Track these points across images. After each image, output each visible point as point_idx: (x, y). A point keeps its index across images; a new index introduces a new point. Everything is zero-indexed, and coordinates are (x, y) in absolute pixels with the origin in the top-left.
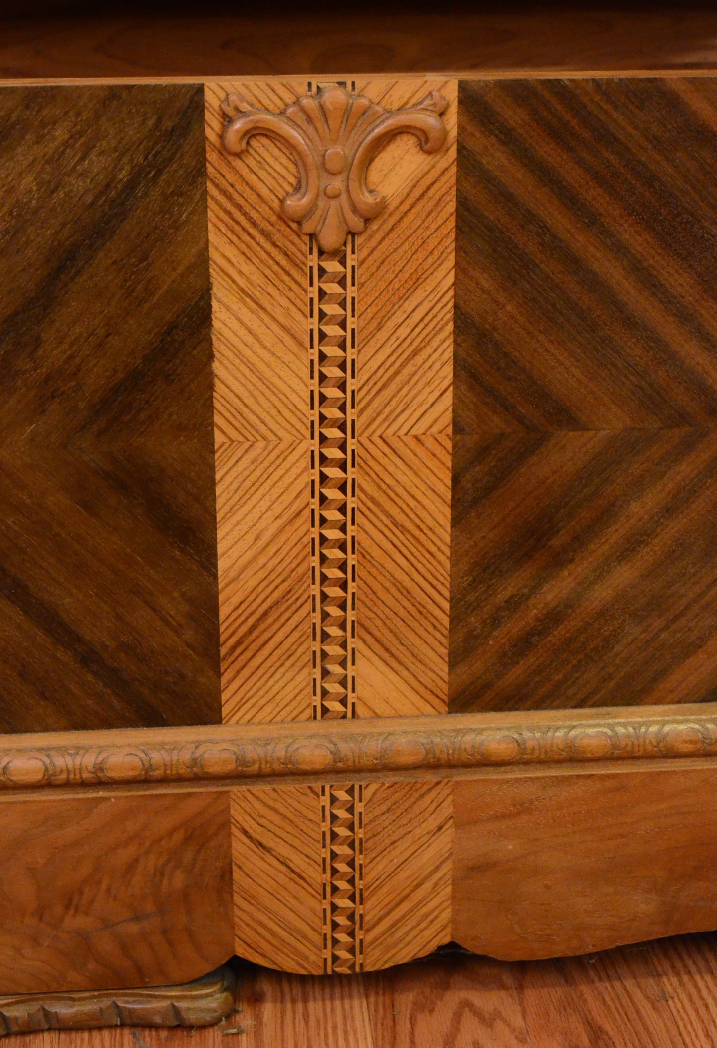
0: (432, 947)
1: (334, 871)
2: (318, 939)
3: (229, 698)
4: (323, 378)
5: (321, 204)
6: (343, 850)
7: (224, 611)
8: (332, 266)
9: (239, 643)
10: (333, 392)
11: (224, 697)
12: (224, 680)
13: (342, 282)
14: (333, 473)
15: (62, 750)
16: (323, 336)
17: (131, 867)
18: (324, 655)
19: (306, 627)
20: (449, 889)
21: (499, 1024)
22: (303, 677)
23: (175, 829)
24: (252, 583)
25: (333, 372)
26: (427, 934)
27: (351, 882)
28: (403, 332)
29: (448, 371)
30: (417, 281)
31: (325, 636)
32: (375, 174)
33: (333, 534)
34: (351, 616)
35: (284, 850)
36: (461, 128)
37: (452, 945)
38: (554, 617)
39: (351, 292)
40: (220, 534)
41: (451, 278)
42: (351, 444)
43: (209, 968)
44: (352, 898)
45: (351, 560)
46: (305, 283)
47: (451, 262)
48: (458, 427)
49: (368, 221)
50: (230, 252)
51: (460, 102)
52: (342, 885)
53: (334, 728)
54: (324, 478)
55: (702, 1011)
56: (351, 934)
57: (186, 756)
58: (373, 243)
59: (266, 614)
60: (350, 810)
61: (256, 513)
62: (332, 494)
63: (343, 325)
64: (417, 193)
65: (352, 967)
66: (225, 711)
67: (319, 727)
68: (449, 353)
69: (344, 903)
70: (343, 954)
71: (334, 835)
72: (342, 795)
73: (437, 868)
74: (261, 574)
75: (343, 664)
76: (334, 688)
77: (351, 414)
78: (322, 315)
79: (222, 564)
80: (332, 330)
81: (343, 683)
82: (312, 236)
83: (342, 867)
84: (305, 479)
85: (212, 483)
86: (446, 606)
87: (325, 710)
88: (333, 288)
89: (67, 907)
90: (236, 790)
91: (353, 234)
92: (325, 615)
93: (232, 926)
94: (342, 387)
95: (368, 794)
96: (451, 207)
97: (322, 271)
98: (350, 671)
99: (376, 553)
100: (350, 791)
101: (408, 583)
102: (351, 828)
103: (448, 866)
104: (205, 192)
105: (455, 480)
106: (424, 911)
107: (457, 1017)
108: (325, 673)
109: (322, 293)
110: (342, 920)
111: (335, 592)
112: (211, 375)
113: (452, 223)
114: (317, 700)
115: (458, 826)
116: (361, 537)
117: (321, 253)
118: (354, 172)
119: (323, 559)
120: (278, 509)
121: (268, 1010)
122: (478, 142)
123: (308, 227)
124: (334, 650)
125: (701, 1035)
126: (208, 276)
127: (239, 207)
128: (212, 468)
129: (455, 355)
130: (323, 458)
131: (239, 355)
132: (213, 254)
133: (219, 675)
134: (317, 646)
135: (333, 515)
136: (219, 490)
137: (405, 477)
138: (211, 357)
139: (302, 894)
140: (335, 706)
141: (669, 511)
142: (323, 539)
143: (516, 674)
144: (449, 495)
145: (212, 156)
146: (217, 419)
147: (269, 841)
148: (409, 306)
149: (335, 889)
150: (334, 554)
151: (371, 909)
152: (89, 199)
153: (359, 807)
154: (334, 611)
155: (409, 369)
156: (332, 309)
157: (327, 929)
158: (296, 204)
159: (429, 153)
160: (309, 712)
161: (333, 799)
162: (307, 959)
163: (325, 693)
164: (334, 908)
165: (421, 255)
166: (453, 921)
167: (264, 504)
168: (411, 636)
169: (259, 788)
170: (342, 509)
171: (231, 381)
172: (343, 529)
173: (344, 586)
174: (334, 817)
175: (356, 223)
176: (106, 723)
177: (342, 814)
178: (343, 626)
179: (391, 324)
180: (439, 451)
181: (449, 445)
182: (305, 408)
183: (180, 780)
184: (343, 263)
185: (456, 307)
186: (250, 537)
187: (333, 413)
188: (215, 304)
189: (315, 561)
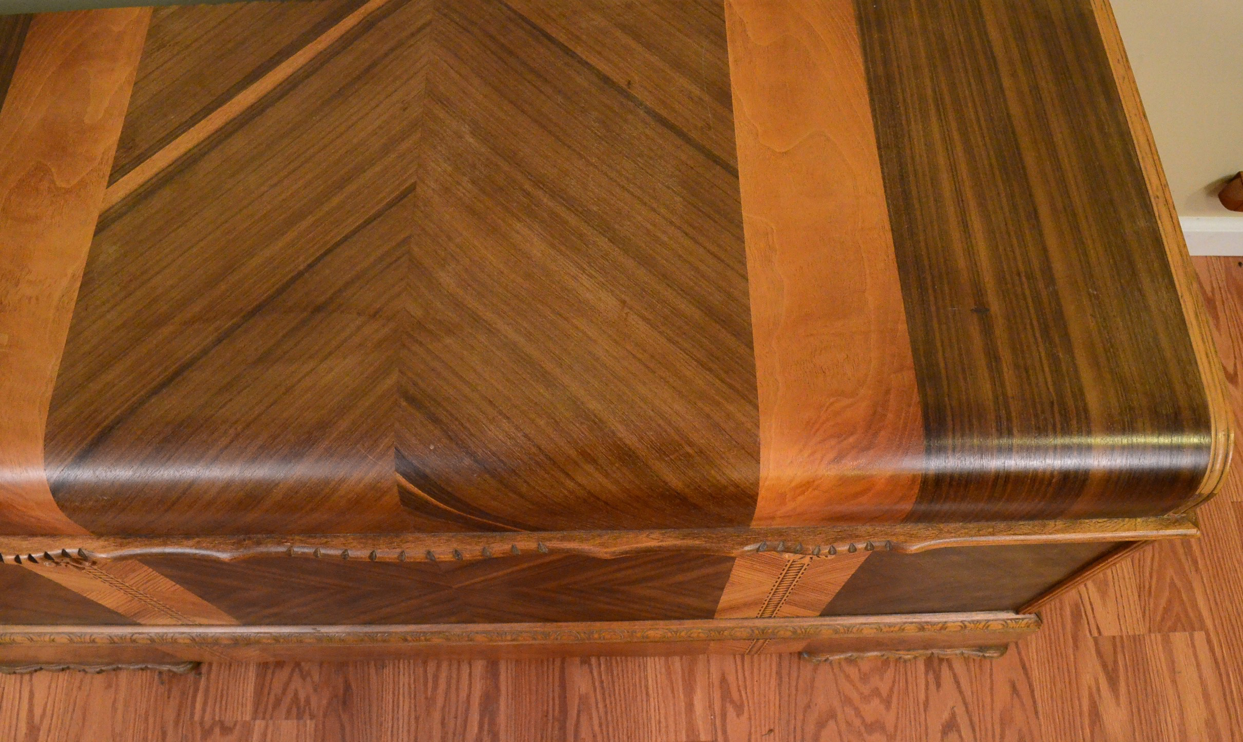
7: (119, 611)
10: (119, 585)
38: (275, 614)
39: (104, 571)
88: (93, 571)
94: (122, 584)
109: (89, 572)
125: (391, 690)
141: (314, 600)
165: (130, 566)
179: (131, 576)
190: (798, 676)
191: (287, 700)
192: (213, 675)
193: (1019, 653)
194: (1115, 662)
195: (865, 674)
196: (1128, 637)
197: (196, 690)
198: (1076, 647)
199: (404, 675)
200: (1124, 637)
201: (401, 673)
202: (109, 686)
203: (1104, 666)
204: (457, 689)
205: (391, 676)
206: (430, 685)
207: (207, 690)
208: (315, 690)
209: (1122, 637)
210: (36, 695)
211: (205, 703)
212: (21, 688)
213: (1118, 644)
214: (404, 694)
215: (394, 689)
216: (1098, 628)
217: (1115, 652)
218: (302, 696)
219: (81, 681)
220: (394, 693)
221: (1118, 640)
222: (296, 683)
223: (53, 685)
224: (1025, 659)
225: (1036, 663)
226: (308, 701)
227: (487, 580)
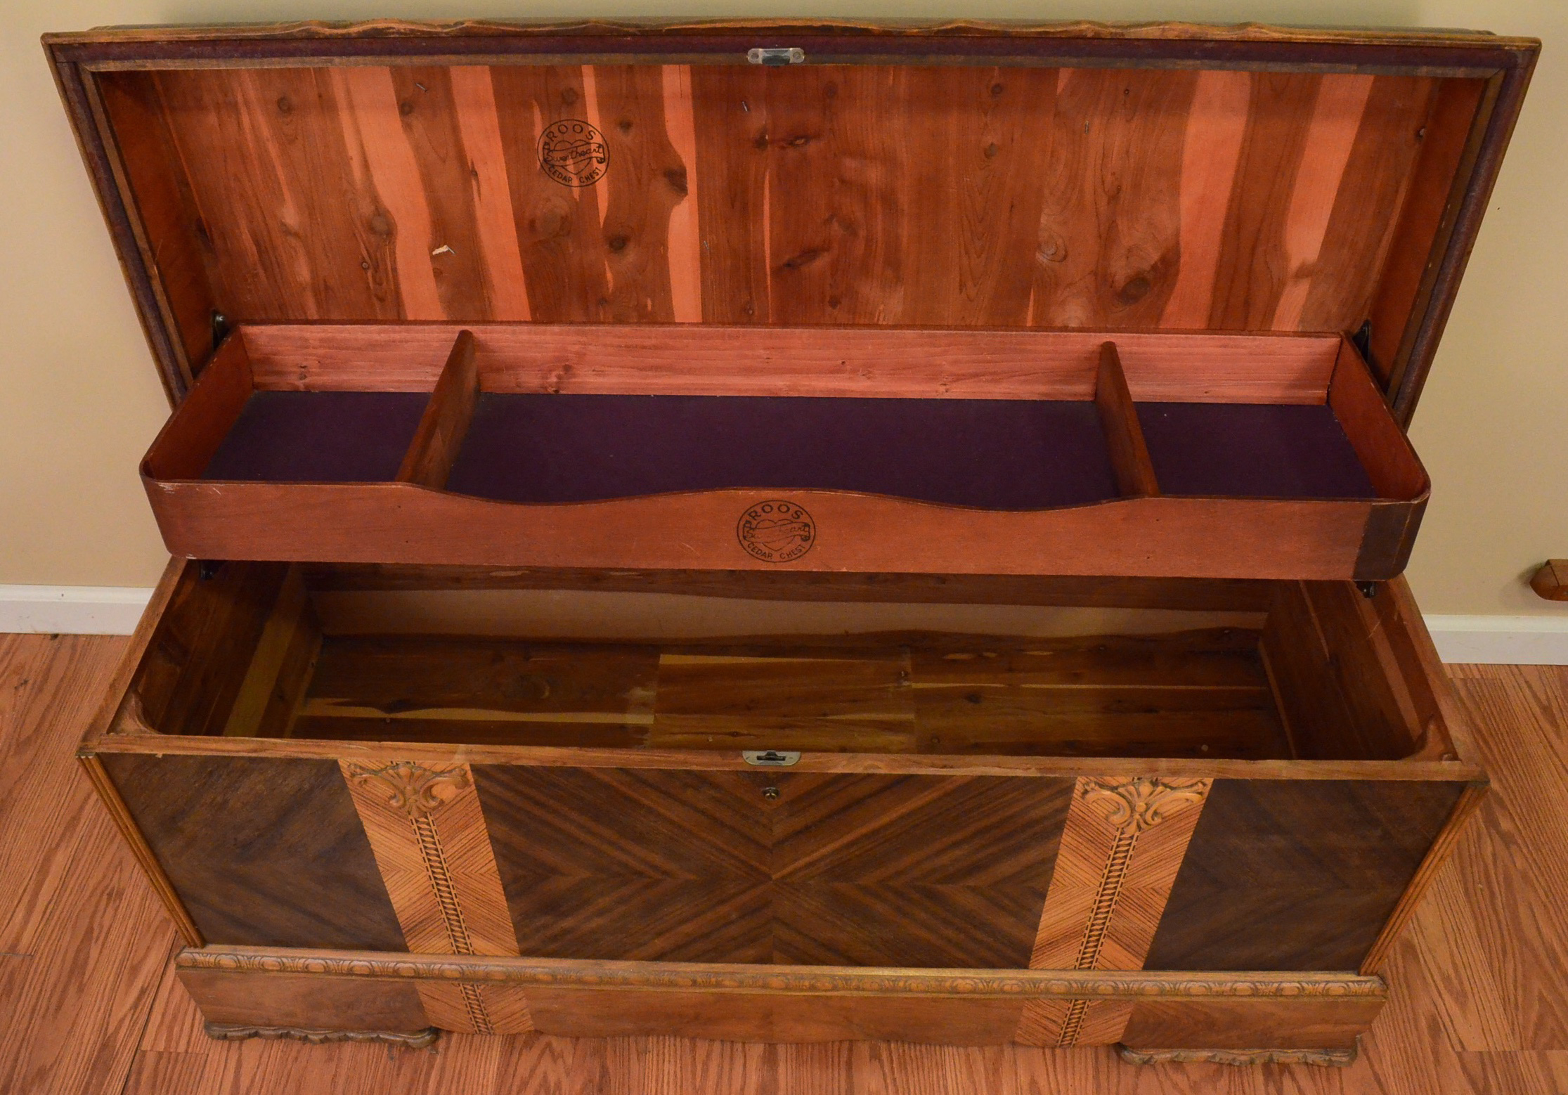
0: (527, 1030)
1: (472, 1007)
2: (469, 1025)
3: (411, 945)
4: (427, 853)
6: (474, 1002)
7: (401, 919)
8: (421, 820)
9: (411, 930)
10: (434, 858)
11: (408, 945)
12: (407, 940)
13: (428, 824)
14: (442, 882)
15: (333, 958)
16: (423, 840)
17: (374, 999)
18: (454, 935)
19: (442, 927)
20: (529, 1016)
21: (560, 1061)
22: (445, 942)
23: (392, 991)
24: (411, 912)
25: (433, 852)
26: (524, 1026)
27: (481, 1010)
28: (463, 842)
29: (491, 853)
30: (467, 826)
31: (453, 930)
32: (434, 792)
33: (447, 900)
34: (464, 925)
35: (444, 999)
36: (476, 779)
37: (537, 1029)
38: (566, 932)
39: (434, 828)
40: (391, 897)
41: (484, 826)
42: (448, 874)
43: (419, 1029)
44: (483, 1015)
45: (459, 908)
46: (409, 823)
47: (482, 821)
48: (501, 871)
49: (436, 807)
50: (368, 812)
51: (472, 771)
52: (476, 1011)
53: (464, 960)
54: (437, 883)
55: (661, 1062)
56: (486, 1025)
57: (391, 965)
58: (440, 813)
59: (420, 922)
60: (474, 991)
61: (407, 892)
62: (443, 888)
63: (433, 837)
64: (460, 798)
66: (411, 948)
68: (490, 849)
69: (479, 1016)
70: (484, 1030)
71: (469, 998)
72: (468, 986)
73: (523, 1010)
74: (415, 910)
75: (464, 938)
76: (461, 945)
77: (445, 865)
78: (422, 834)
79: (395, 906)
80: (428, 839)
81: (466, 944)
83: (475, 1006)
84: (427, 884)
85: (382, 882)
86: (511, 925)
87: (459, 952)
88: (424, 826)
89: (348, 1008)
90: (418, 982)
91: (429, 812)
92: (451, 924)
93: (427, 1018)
94: (439, 857)
95: (481, 987)
97: (416, 820)
98: (468, 941)
99: (470, 906)
100: (473, 986)
101: (491, 917)
102: (476, 996)
103: (527, 1009)
104: (350, 795)
105: (504, 889)
106: (520, 1020)
107: (543, 1053)
108: (456, 940)
109: (419, 827)
110: (480, 1020)
111: (453, 917)
112: (371, 850)
113: (479, 808)
114: (455, 948)
115: (528, 999)
116: (462, 902)
118: (421, 794)
119: (444, 907)
120: (418, 890)
122: (485, 783)
124: (458, 934)
125: (654, 1078)
126: (359, 819)
127: (369, 800)
128: (380, 877)
130: (435, 878)
131: (381, 843)
132: (360, 813)
133: (404, 938)
134: (449, 933)
135: (445, 894)
137: (480, 886)
138: (370, 845)
139: (459, 1012)
141: (619, 902)
142: (443, 901)
143: (552, 947)
144: (502, 892)
145: (350, 784)
146: (378, 863)
147: (438, 997)
148: (464, 834)
149: (474, 1012)
150: (450, 906)
151: (493, 1018)
152: (292, 793)
153: (478, 990)
154: (455, 923)
155: (472, 852)
156: (426, 833)
157: (473, 1023)
159: (460, 787)
160: (451, 952)
161: (465, 987)
162: (466, 1029)
163: (458, 947)
164: (475, 1017)
165: (466, 818)
166: (534, 1022)
167: (411, 889)
168: (496, 932)
169: (429, 983)
170: (450, 893)
171: (381, 852)
172: (452, 899)
173: (458, 916)
174: (467, 992)
177: (470, 992)
178: (460, 927)
179: (457, 839)
180: (493, 878)
181: (498, 877)
182: (421, 862)
183: (387, 975)
184: (427, 818)
185: (489, 835)
186: (407, 899)
187: (436, 864)
189: (441, 908)
190: (1119, 1082)
191: (535, 1082)
192: (451, 1053)
193: (1372, 1066)
194: (1486, 1078)
195: (1195, 1083)
196: (1498, 1054)
197: (431, 1066)
198: (1437, 1061)
199: (669, 1061)
200: (1493, 1053)
201: (666, 1060)
202: (330, 1059)
203: (1473, 1083)
204: (730, 1079)
205: (655, 1063)
206: (699, 1072)
207: (443, 1069)
208: (568, 1074)
209: (1490, 1053)
210: (245, 1065)
211: (439, 1084)
212: (227, 1056)
213: (1487, 1062)
214: (668, 1082)
215: (657, 1076)
216: (1461, 1042)
217: (1484, 1069)
218: (552, 1079)
219: (299, 1052)
220: (657, 1080)
221: (1486, 1057)
222: (546, 1063)
223: (266, 1055)
224: (1379, 1072)
225: (1392, 1078)
226: (558, 1085)
227: (811, 864)
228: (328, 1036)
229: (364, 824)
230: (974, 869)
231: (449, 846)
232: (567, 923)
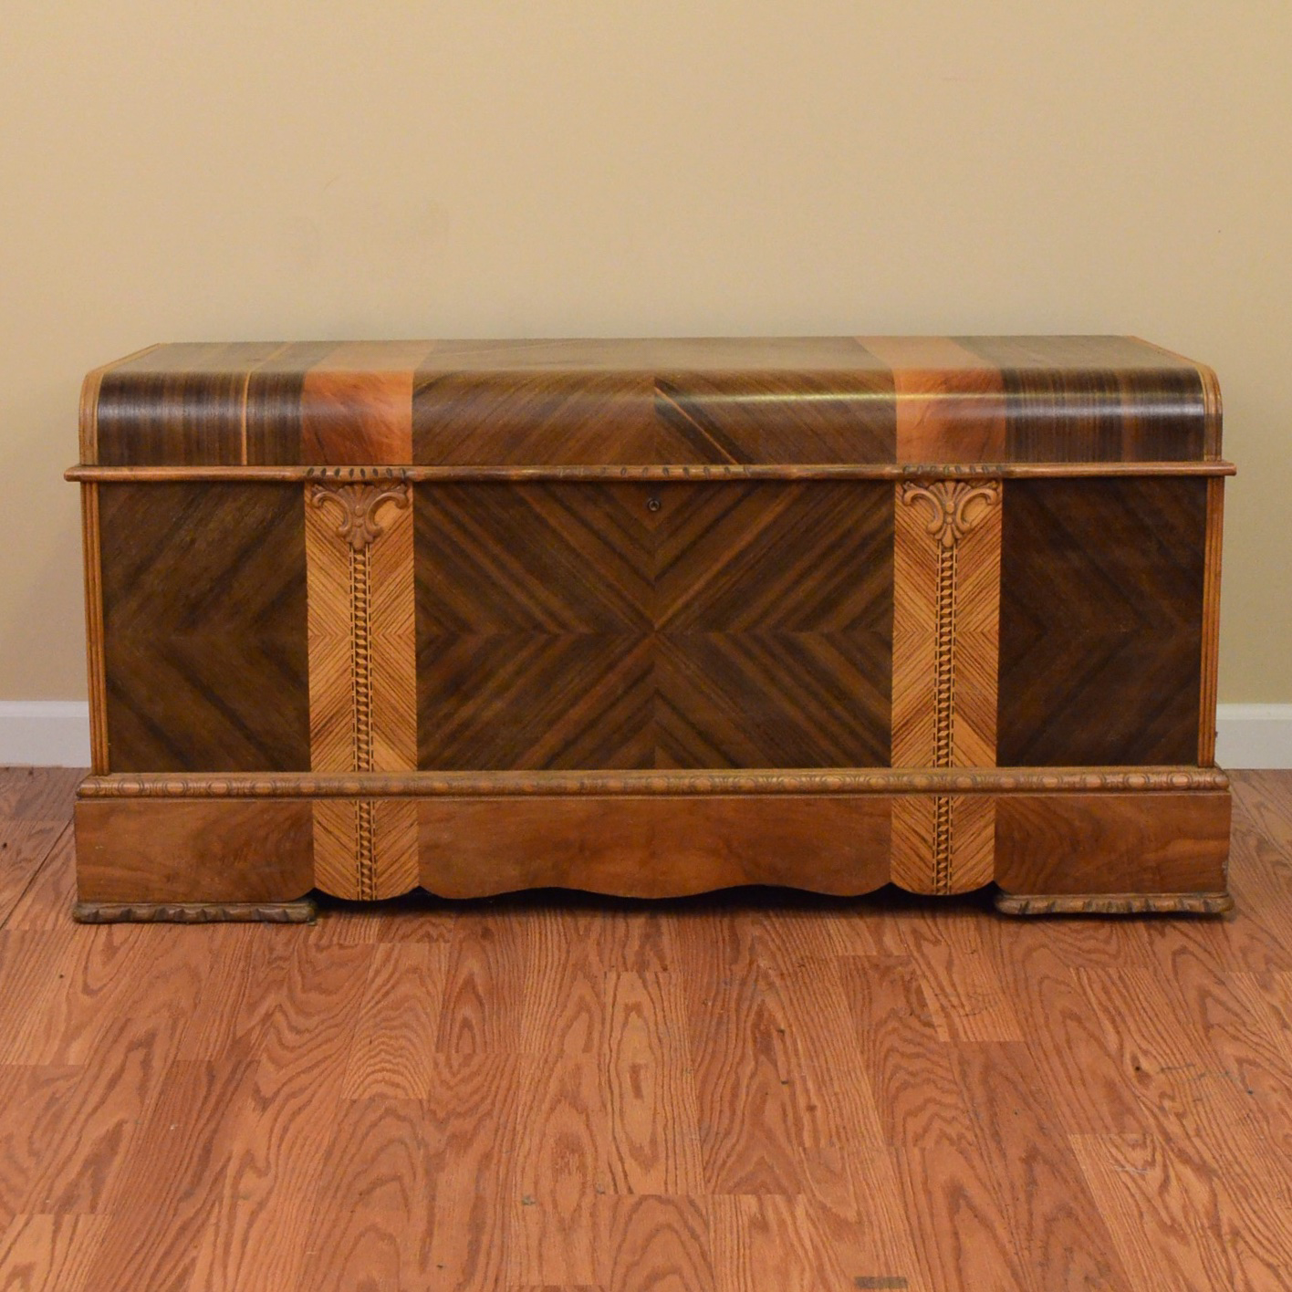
0: (410, 888)
1: (362, 845)
2: (354, 881)
3: (314, 760)
4: (356, 607)
5: (354, 529)
6: (365, 834)
7: (312, 716)
8: (360, 557)
9: (319, 731)
10: (361, 614)
11: (312, 758)
12: (312, 750)
13: (364, 564)
14: (362, 651)
15: (236, 780)
16: (356, 588)
17: (266, 838)
18: (359, 739)
19: (350, 725)
20: (417, 858)
22: (348, 750)
23: (287, 819)
24: (325, 703)
25: (361, 605)
26: (408, 881)
27: (370, 851)
28: (391, 588)
29: (413, 604)
30: (397, 565)
31: (359, 730)
32: (377, 518)
33: (362, 681)
34: (370, 721)
35: (336, 832)
36: (414, 497)
37: (419, 888)
38: (465, 725)
39: (368, 569)
40: (311, 679)
41: (412, 563)
42: (369, 638)
43: (301, 894)
44: (370, 860)
45: (370, 693)
46: (348, 564)
47: (412, 556)
48: (418, 633)
49: (375, 537)
50: (315, 550)
51: (414, 487)
52: (365, 852)
53: (363, 775)
54: (357, 654)
56: (370, 879)
57: (292, 785)
58: (377, 547)
59: (332, 718)
60: (369, 813)
61: (326, 670)
62: (361, 661)
63: (365, 583)
64: (397, 525)
65: (371, 897)
66: (313, 765)
67: (356, 774)
68: (413, 597)
69: (366, 862)
70: (367, 890)
71: (361, 827)
72: (365, 806)
73: (411, 846)
74: (329, 699)
75: (367, 744)
76: (363, 756)
77: (369, 624)
78: (356, 578)
79: (311, 693)
80: (360, 586)
81: (367, 753)
82: (351, 544)
83: (365, 843)
84: (348, 654)
85: (307, 655)
86: (415, 717)
87: (359, 767)
88: (360, 567)
89: (235, 859)
90: (316, 801)
91: (369, 543)
92: (359, 720)
93: (313, 870)
94: (365, 611)
95: (377, 805)
96: (411, 532)
97: (355, 559)
98: (371, 748)
99: (382, 689)
100: (368, 804)
101: (397, 706)
102: (369, 822)
103: (416, 844)
104: (305, 524)
105: (417, 656)
106: (406, 868)
108: (359, 748)
109: (355, 569)
110: (366, 871)
111: (363, 708)
112: (307, 605)
113: (412, 539)
114: (355, 761)
115: (419, 824)
116: (375, 683)
117: (355, 551)
118: (367, 516)
119: (358, 692)
120: (336, 667)
121: (332, 921)
122: (422, 504)
123: (348, 539)
124: (363, 737)
126: (305, 561)
127: (319, 531)
128: (307, 647)
129: (416, 598)
130: (357, 644)
131: (318, 595)
132: (308, 551)
133: (309, 746)
134: (355, 735)
135: (362, 671)
136: (310, 658)
137: (395, 655)
138: (306, 597)
139: (346, 856)
140: (364, 765)
141: (518, 673)
142: (357, 683)
143: (447, 753)
144: (414, 663)
145: (307, 509)
146: (309, 625)
147: (331, 828)
148: (393, 576)
149: (362, 855)
150: (362, 690)
151: (380, 866)
152: (255, 526)
153: (373, 812)
154: (363, 718)
155: (396, 603)
156: (360, 576)
157: (359, 876)
158: (344, 529)
159: (401, 508)
160: (352, 768)
161: (361, 808)
162: (348, 891)
163: (359, 758)
164: (362, 865)
165: (399, 553)
166: (419, 875)
167: (331, 664)
168: (399, 731)
169: (327, 801)
170: (366, 669)
171: (315, 607)
172: (366, 678)
173: (367, 705)
174: (361, 817)
175: (370, 538)
176: (258, 769)
177: (365, 815)
178: (367, 725)
179: (386, 583)
180: (409, 642)
181: (414, 640)
182: (348, 620)
183: (289, 795)
184: (364, 555)
185: (415, 577)
186: (323, 682)
187: (361, 623)
188: (308, 573)
189: (354, 693)
206: (582, 929)
208: (450, 931)
210: (116, 935)
227: (687, 606)
228: (206, 910)
229: (308, 567)
230: (828, 606)
231: (376, 596)
232: (466, 712)
